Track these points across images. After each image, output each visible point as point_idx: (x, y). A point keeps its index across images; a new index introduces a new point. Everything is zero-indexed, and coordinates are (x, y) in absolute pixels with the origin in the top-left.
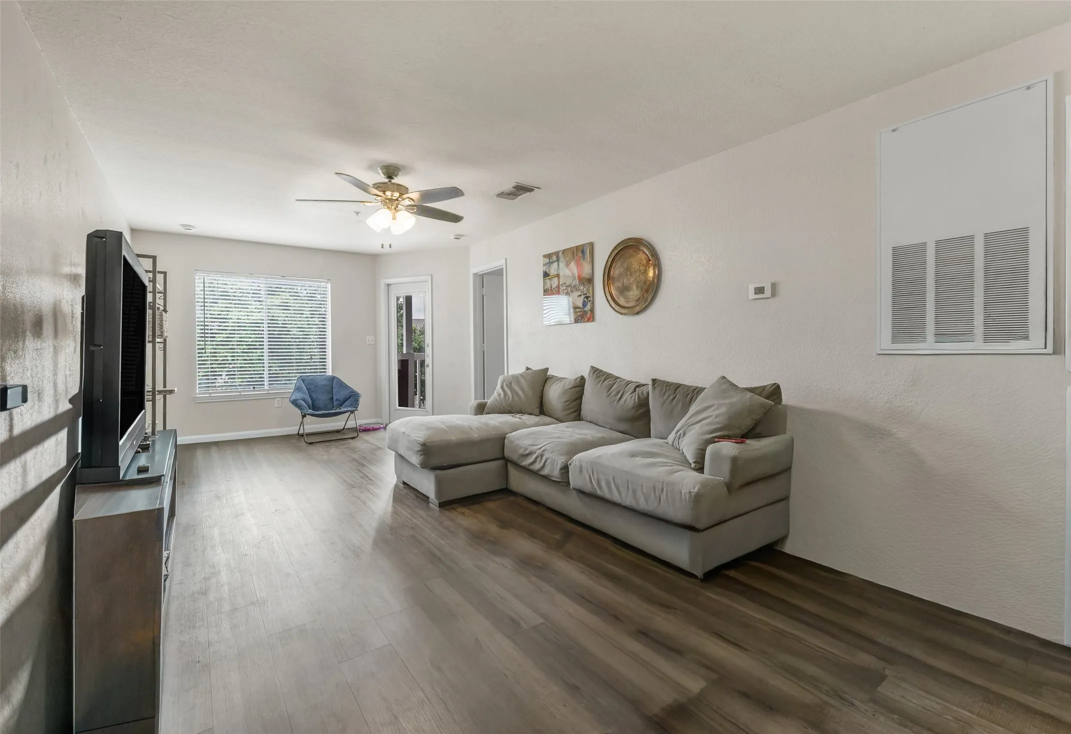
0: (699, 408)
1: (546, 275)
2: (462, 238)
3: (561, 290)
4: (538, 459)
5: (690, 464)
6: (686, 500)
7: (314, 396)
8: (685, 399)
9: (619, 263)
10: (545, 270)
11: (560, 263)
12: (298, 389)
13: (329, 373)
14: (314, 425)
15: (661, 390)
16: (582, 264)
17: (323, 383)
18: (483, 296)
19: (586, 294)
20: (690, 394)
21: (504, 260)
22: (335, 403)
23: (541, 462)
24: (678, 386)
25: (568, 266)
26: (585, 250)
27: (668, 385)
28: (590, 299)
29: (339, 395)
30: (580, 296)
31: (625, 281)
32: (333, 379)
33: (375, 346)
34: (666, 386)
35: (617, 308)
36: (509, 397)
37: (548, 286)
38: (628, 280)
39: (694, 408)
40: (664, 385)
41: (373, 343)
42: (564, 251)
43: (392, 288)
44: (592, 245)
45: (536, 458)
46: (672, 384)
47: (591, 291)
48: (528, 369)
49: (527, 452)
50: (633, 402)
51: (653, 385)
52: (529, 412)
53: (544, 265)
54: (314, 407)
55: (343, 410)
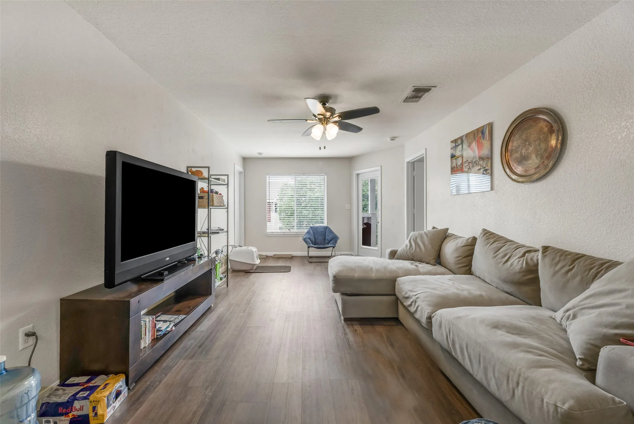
0: (601, 289)
1: (453, 156)
2: (396, 139)
3: (464, 167)
4: (413, 303)
5: (576, 360)
6: (548, 412)
7: (316, 237)
8: (587, 273)
9: (517, 136)
10: (452, 152)
11: (464, 145)
12: (308, 233)
13: (325, 224)
14: (314, 252)
15: (553, 260)
16: (482, 143)
17: (322, 230)
18: (414, 176)
19: (485, 167)
20: (595, 268)
21: (425, 150)
22: (326, 241)
23: (414, 307)
24: (577, 257)
25: (470, 146)
26: (484, 131)
27: (563, 254)
28: (488, 171)
29: (328, 237)
30: (480, 169)
31: (523, 151)
32: (326, 228)
33: (350, 210)
34: (561, 256)
35: (514, 177)
36: (413, 249)
37: (454, 165)
38: (527, 150)
39: (596, 287)
40: (559, 254)
41: (349, 208)
42: (467, 135)
43: (360, 176)
44: (491, 126)
45: (412, 302)
46: (571, 253)
47: (489, 165)
48: (434, 228)
49: (407, 296)
50: (520, 267)
51: (543, 252)
52: (427, 261)
53: (451, 149)
54: (315, 243)
55: (329, 245)
